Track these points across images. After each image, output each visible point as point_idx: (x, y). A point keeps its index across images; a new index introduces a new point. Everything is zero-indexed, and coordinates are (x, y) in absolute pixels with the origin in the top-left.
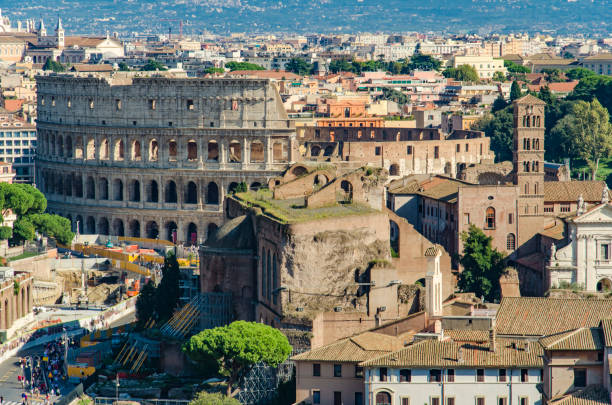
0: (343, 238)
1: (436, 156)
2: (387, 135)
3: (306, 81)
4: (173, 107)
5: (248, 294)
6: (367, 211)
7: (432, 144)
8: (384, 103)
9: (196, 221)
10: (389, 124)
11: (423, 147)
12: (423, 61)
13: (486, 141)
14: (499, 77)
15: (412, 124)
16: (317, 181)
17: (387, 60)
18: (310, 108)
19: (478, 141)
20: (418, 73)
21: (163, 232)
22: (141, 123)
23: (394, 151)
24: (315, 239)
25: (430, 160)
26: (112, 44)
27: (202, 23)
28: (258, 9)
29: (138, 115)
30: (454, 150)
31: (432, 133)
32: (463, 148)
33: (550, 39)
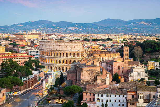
0: (92, 71)
1: (110, 56)
2: (102, 52)
3: (88, 42)
4: (63, 47)
5: (75, 80)
6: (96, 66)
7: (109, 54)
8: (101, 47)
9: (67, 67)
10: (102, 50)
11: (108, 55)
12: (109, 39)
13: (119, 54)
14: (122, 42)
15: (106, 51)
16: (88, 60)
17: (103, 39)
18: (88, 47)
19: (118, 54)
20: (108, 41)
21: (61, 69)
22: (58, 50)
23: (103, 55)
24: (87, 71)
25: (109, 57)
26: (54, 35)
27: (70, 32)
28: (80, 29)
29: (57, 48)
30: (113, 55)
31: (110, 52)
32: (115, 55)
33: (132, 36)
